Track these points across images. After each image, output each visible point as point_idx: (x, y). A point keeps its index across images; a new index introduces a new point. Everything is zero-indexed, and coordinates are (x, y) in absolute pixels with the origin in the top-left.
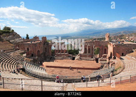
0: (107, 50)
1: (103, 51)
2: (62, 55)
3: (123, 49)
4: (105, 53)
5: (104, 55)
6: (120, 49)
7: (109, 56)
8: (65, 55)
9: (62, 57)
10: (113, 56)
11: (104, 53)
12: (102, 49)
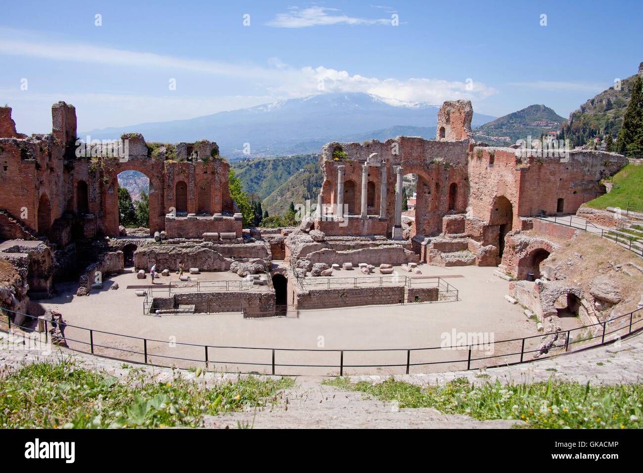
0: (460, 191)
1: (445, 198)
2: (210, 226)
3: (564, 176)
4: (452, 208)
5: (453, 217)
6: (552, 178)
7: (486, 223)
8: (230, 227)
9: (208, 239)
10: (520, 215)
11: (446, 206)
12: (437, 185)
